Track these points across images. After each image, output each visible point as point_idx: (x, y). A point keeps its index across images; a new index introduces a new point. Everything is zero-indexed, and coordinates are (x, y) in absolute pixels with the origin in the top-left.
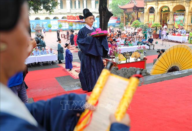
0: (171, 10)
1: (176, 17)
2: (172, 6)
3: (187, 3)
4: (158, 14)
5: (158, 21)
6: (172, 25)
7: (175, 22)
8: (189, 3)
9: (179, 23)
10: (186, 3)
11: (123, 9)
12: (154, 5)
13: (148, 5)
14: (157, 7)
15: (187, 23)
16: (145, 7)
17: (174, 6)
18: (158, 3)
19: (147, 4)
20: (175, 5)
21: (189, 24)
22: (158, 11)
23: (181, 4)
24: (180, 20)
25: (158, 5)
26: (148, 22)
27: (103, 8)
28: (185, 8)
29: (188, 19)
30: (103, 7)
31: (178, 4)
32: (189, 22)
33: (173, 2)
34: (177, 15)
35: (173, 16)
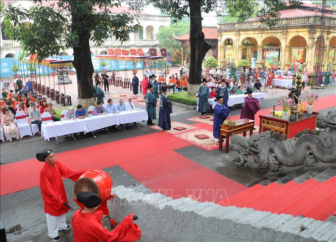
0: (260, 43)
1: (267, 52)
2: (261, 38)
3: (283, 34)
4: (240, 49)
5: (239, 58)
6: (261, 64)
7: (266, 60)
8: (286, 34)
9: (271, 61)
10: (281, 35)
11: (180, 41)
12: (234, 36)
13: (223, 36)
14: (237, 39)
15: (285, 62)
16: (219, 38)
17: (264, 38)
18: (239, 34)
19: (222, 34)
20: (265, 36)
21: (286, 63)
22: (240, 44)
23: (274, 35)
24: (273, 57)
25: (239, 36)
26: (224, 60)
27: (200, 37)
28: (281, 41)
29: (285, 55)
30: (199, 35)
31: (270, 35)
32: (286, 60)
33: (262, 32)
34: (268, 51)
35: (262, 51)
